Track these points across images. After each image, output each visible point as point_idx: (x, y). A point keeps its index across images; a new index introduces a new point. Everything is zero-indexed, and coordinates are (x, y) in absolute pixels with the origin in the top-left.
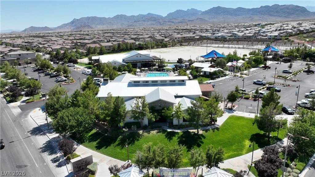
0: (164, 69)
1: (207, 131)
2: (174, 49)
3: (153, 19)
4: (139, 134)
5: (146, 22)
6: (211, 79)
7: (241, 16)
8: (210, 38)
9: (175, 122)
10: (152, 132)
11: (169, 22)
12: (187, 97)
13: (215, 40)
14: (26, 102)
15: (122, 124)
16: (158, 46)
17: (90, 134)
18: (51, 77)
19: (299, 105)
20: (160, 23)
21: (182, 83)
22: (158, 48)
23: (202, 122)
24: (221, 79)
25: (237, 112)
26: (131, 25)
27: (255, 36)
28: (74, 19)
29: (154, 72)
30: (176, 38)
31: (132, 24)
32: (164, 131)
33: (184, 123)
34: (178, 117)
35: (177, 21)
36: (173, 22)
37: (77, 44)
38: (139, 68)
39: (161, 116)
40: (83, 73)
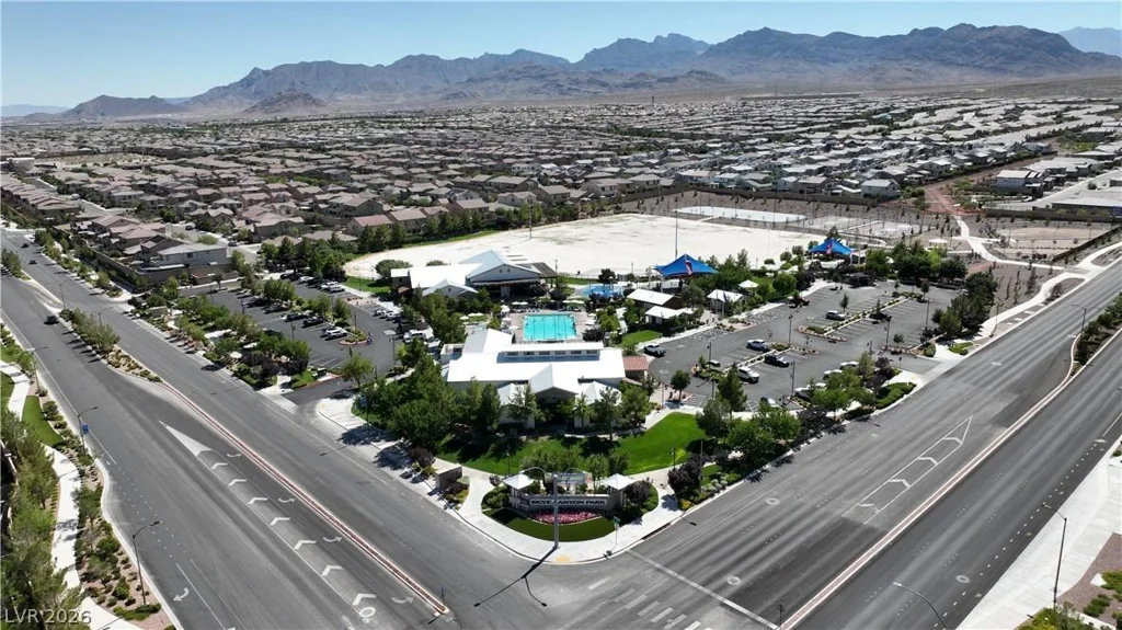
0: (566, 305)
1: (624, 436)
2: (596, 229)
3: (533, 73)
4: (521, 440)
5: (510, 83)
6: (664, 336)
7: (845, 61)
8: (703, 184)
9: (578, 423)
10: (541, 438)
11: (590, 82)
12: (598, 381)
13: (718, 193)
14: (293, 385)
15: (495, 426)
16: (552, 214)
17: (443, 442)
18: (306, 325)
19: (797, 394)
20: (559, 85)
21: (593, 356)
22: (550, 221)
23: (617, 422)
24: (688, 333)
25: (685, 406)
26: (456, 95)
27: (830, 186)
28: (255, 70)
29: (542, 311)
30: (603, 189)
31: (458, 89)
32: (560, 437)
33: (591, 425)
34: (581, 415)
35: (619, 81)
36: (604, 85)
37: (317, 207)
38: (508, 302)
39: (555, 413)
40: (376, 315)
